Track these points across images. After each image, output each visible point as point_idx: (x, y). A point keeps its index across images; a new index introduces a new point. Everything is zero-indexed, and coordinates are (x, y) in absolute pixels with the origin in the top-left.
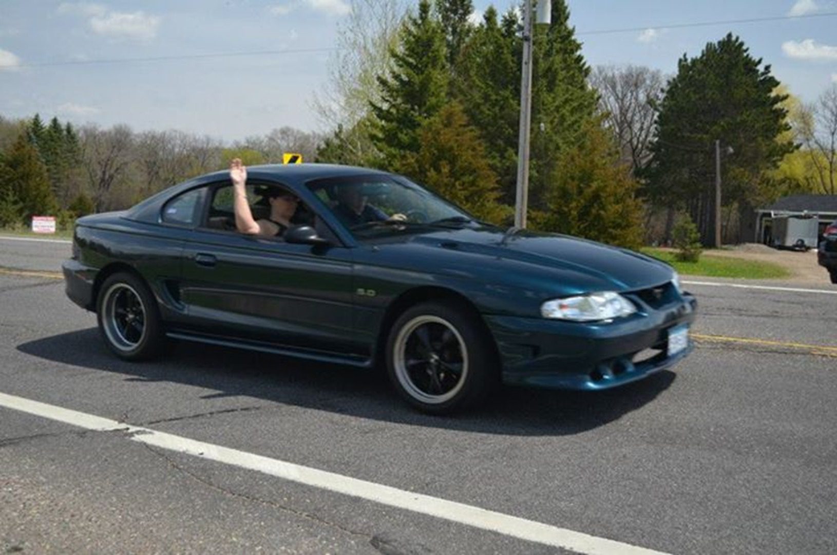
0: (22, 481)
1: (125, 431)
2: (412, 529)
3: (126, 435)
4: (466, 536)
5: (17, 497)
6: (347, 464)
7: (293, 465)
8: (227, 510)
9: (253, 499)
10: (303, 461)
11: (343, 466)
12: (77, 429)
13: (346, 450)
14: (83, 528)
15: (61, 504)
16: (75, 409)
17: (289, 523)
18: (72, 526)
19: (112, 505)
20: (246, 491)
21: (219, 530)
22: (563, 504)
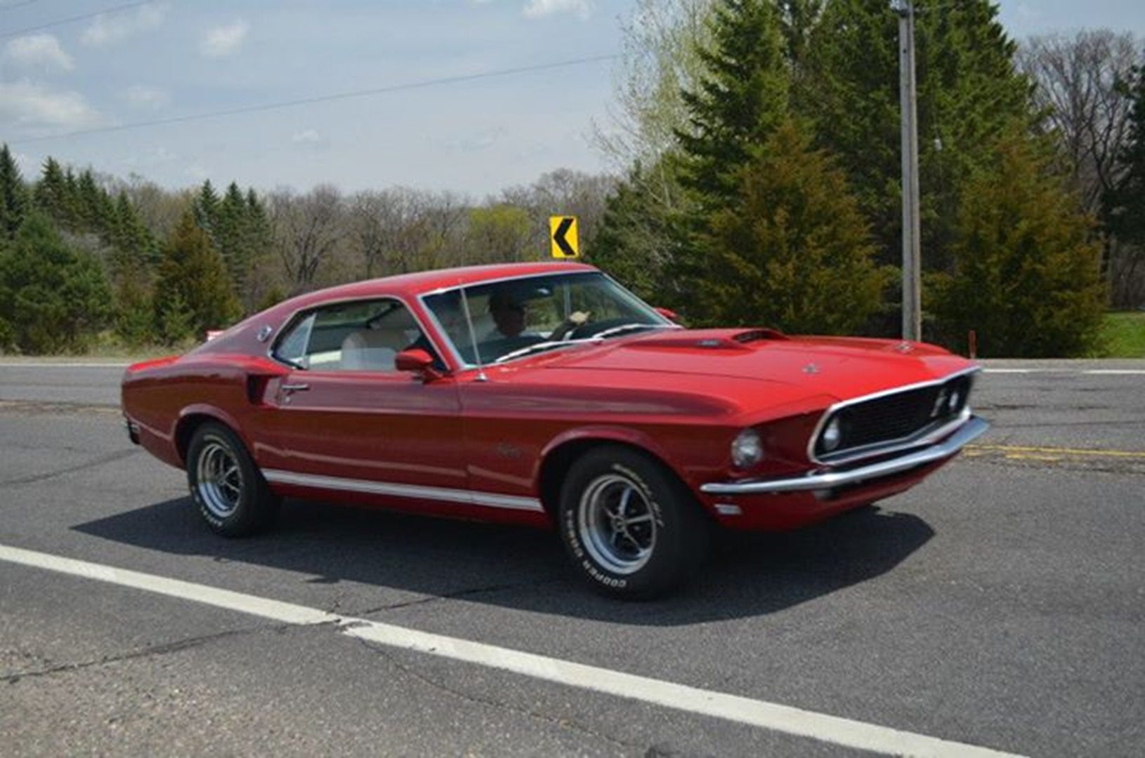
0: (209, 691)
1: (336, 624)
2: (701, 737)
3: (337, 628)
4: (772, 744)
5: (203, 712)
6: (623, 657)
7: (551, 660)
8: (464, 720)
9: (497, 706)
10: (565, 654)
11: (616, 660)
12: (274, 624)
14: (284, 747)
15: (257, 718)
16: (272, 598)
17: (542, 734)
18: (271, 745)
19: (320, 717)
20: (488, 695)
21: (453, 745)
22: (910, 699)
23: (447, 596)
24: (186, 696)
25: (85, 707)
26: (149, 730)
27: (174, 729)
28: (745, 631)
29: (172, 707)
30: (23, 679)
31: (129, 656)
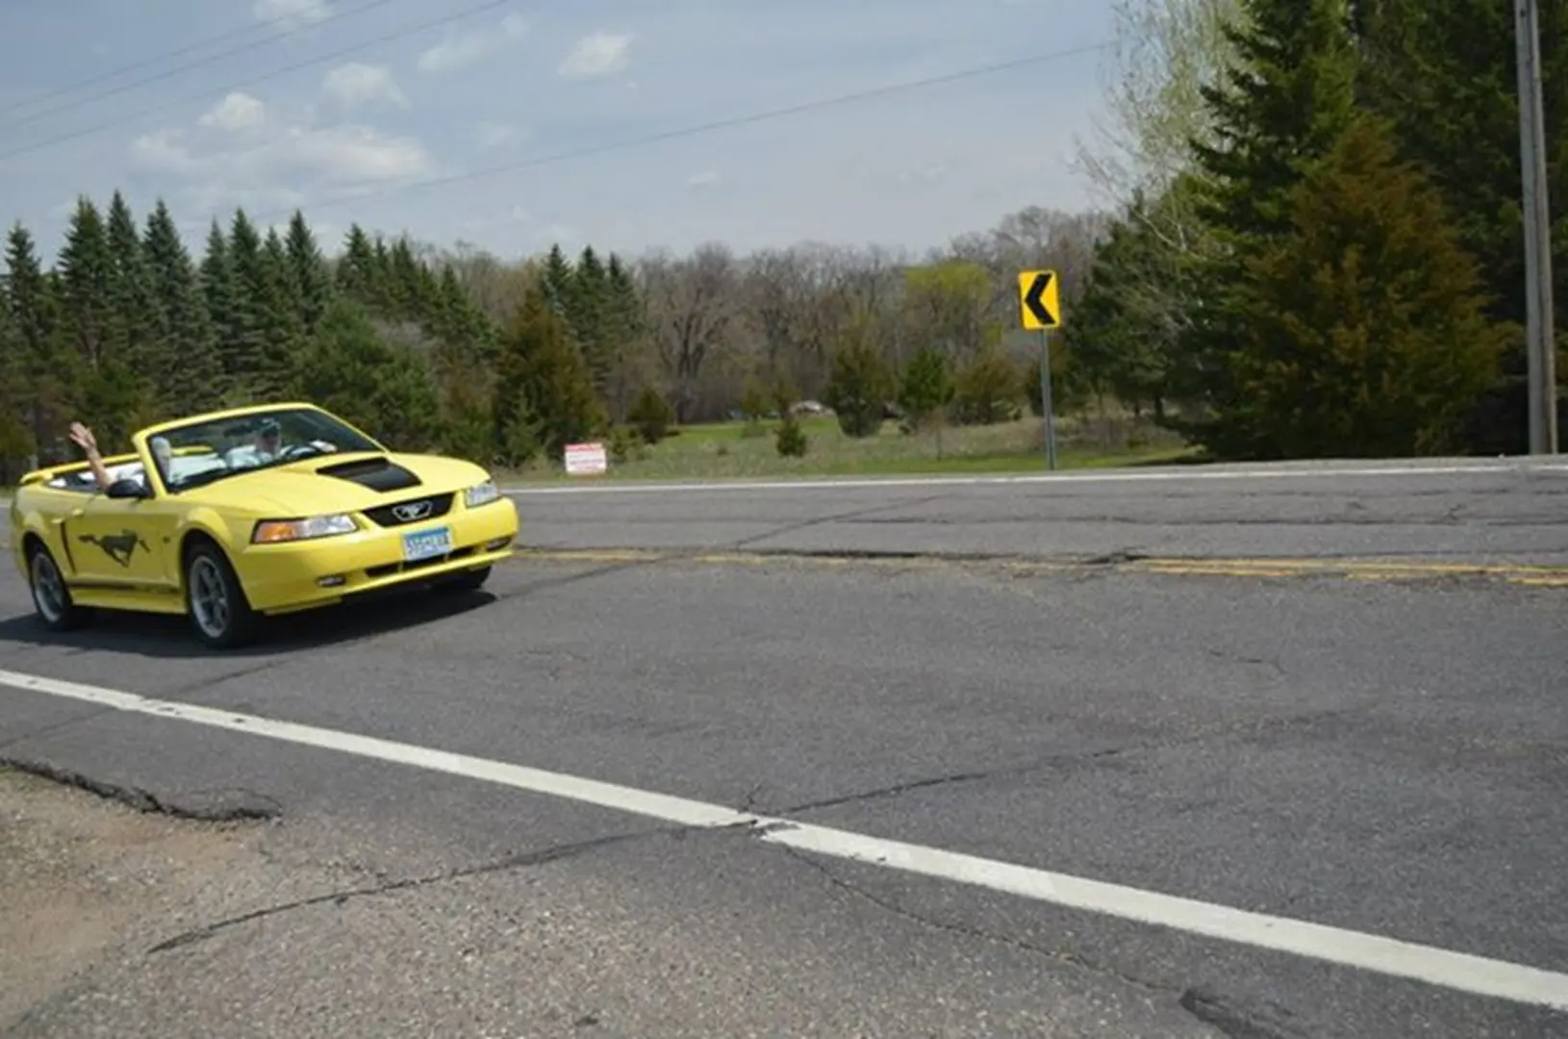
0: (589, 914)
1: (750, 826)
2: (1257, 978)
3: (754, 831)
4: (1360, 987)
5: (582, 942)
6: (1141, 868)
7: (1044, 874)
8: (929, 953)
9: (972, 934)
10: (1061, 865)
11: (1135, 873)
12: (670, 827)
13: (1141, 842)
14: (690, 987)
15: (653, 950)
16: (668, 793)
17: (1035, 971)
18: (673, 984)
19: (735, 949)
20: (960, 919)
21: (914, 986)
22: (1557, 927)
23: (898, 789)
24: (559, 920)
25: (431, 934)
26: (514, 964)
27: (547, 962)
28: (1316, 834)
29: (542, 935)
30: (351, 898)
31: (483, 869)
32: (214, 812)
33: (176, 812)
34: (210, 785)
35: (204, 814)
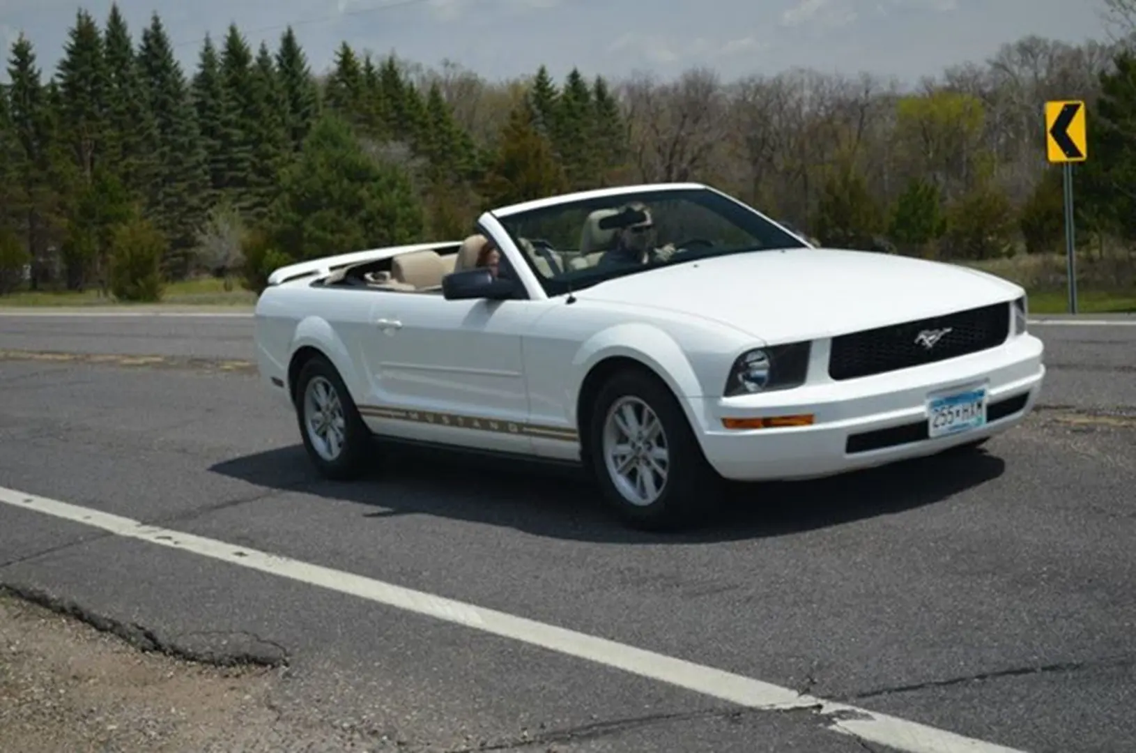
3: (819, 718)
16: (714, 665)
23: (982, 677)
31: (516, 745)
32: (217, 655)
33: (177, 652)
34: (213, 626)
35: (205, 658)
